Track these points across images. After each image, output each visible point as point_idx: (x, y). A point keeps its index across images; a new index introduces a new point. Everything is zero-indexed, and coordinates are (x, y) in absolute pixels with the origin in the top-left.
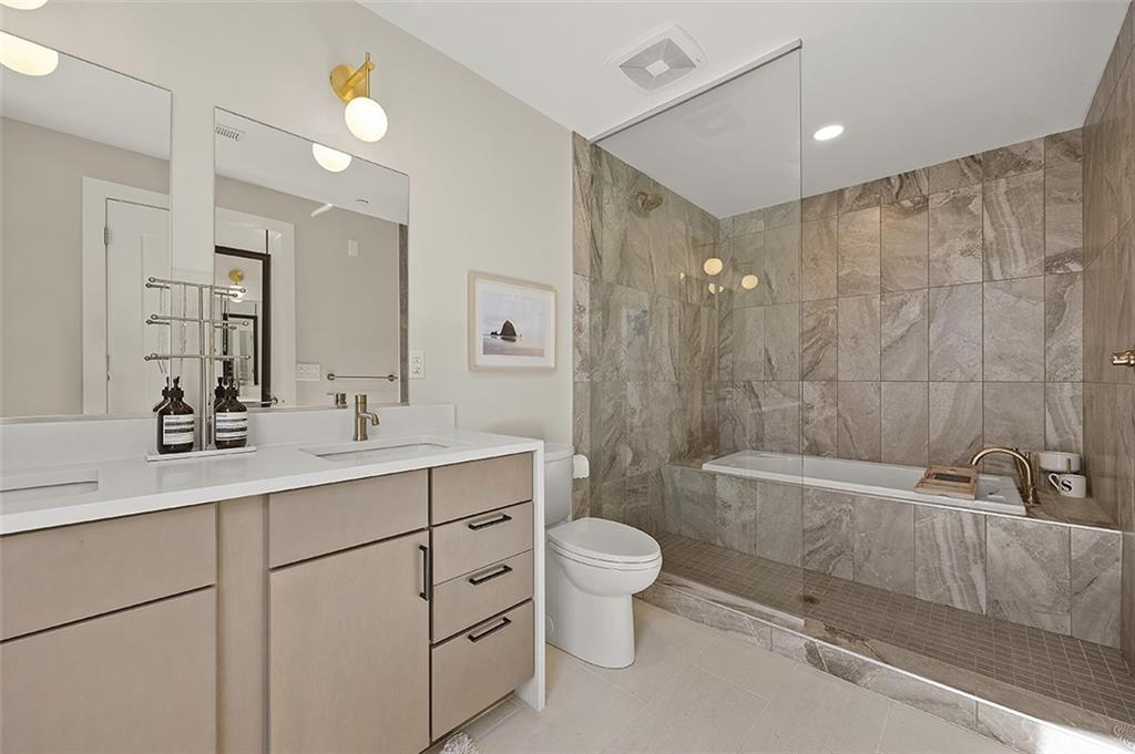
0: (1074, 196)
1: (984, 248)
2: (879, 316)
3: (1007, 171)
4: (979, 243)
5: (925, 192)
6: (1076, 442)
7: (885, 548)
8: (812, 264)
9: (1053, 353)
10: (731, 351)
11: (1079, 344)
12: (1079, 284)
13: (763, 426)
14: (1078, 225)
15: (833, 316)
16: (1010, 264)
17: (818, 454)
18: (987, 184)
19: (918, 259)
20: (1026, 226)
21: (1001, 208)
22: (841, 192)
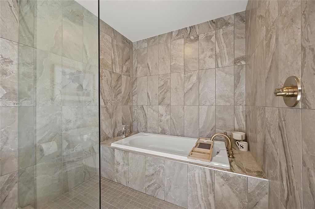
0: (243, 36)
1: (216, 55)
2: (183, 81)
3: (223, 26)
4: (214, 53)
5: (198, 34)
6: (244, 128)
7: (176, 185)
8: (162, 61)
9: (236, 95)
10: (136, 94)
11: (244, 91)
12: (244, 69)
13: (147, 122)
14: (244, 47)
15: (169, 80)
16: (224, 61)
17: (165, 134)
18: (216, 31)
19: (196, 59)
20: (228, 47)
21: (221, 40)
22: (172, 33)
